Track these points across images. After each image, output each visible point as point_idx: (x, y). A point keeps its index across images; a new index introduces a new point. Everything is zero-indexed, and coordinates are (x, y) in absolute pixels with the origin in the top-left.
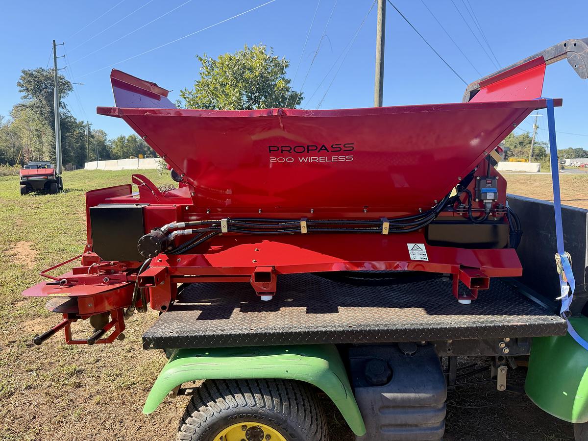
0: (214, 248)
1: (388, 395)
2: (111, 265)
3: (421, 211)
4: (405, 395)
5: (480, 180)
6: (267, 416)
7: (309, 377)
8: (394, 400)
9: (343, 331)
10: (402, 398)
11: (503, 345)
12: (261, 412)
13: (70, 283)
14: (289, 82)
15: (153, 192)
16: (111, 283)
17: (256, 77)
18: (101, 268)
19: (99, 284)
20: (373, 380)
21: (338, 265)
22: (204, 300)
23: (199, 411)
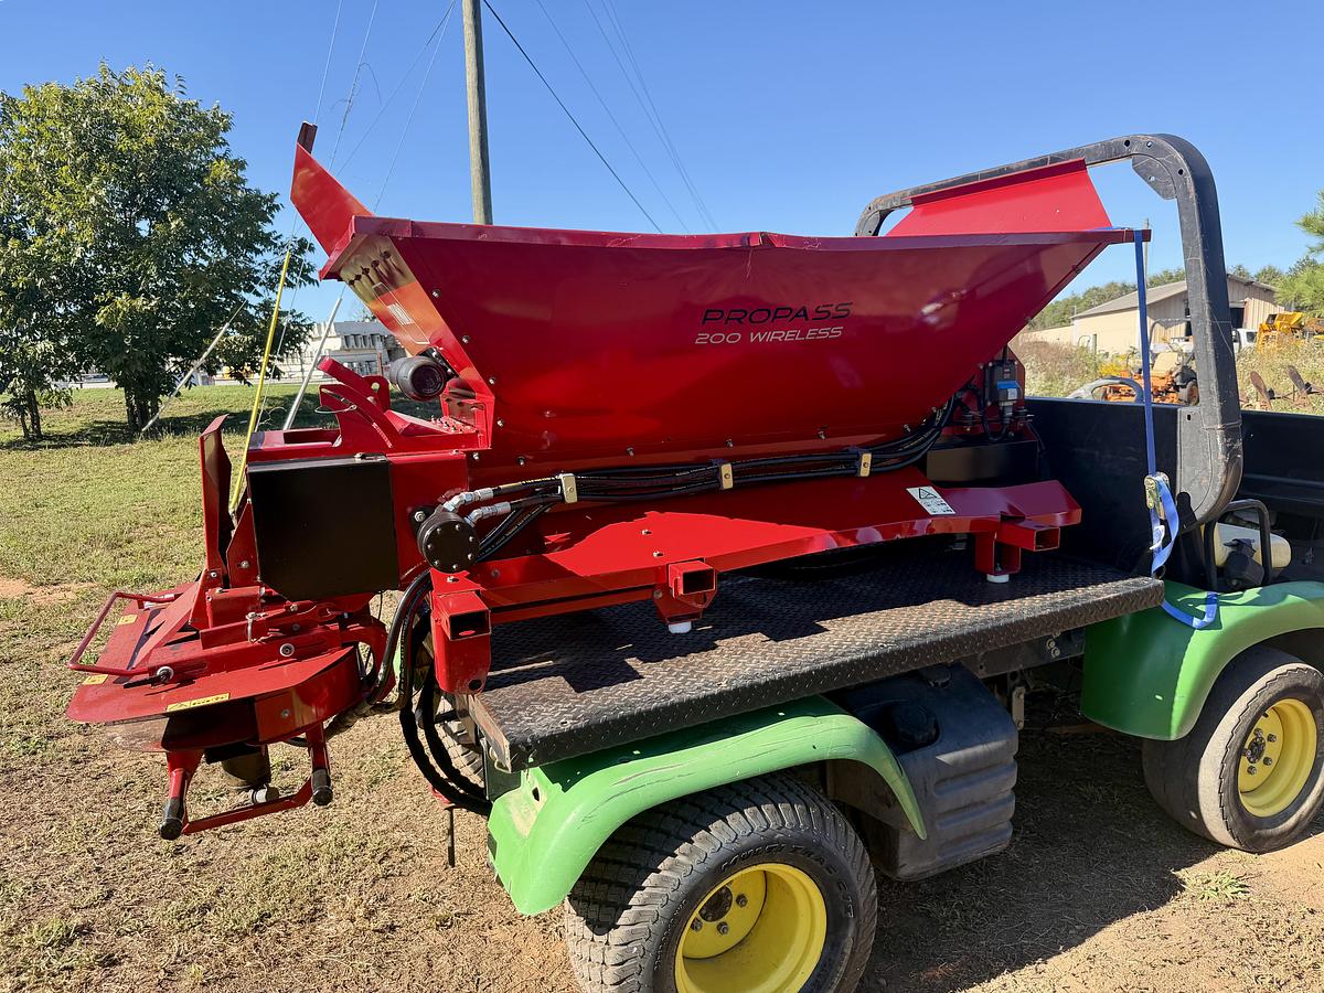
0: (552, 538)
1: (945, 758)
2: (295, 612)
3: (909, 430)
4: (969, 752)
5: (993, 366)
6: (788, 843)
7: (850, 749)
8: (956, 763)
9: (879, 655)
10: (985, 752)
11: (1052, 644)
12: (779, 838)
13: (184, 674)
14: (241, 165)
15: (375, 425)
16: (300, 656)
17: (148, 148)
18: (270, 622)
19: (266, 665)
20: (916, 737)
21: (823, 541)
22: (525, 660)
23: (658, 871)
